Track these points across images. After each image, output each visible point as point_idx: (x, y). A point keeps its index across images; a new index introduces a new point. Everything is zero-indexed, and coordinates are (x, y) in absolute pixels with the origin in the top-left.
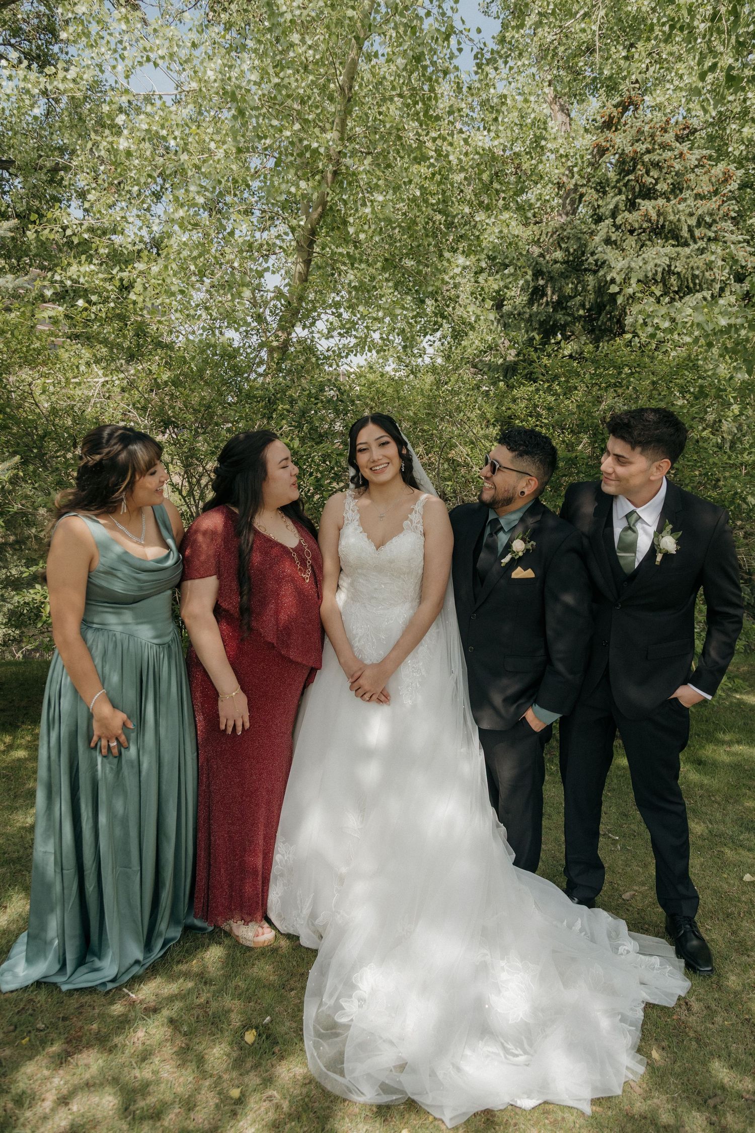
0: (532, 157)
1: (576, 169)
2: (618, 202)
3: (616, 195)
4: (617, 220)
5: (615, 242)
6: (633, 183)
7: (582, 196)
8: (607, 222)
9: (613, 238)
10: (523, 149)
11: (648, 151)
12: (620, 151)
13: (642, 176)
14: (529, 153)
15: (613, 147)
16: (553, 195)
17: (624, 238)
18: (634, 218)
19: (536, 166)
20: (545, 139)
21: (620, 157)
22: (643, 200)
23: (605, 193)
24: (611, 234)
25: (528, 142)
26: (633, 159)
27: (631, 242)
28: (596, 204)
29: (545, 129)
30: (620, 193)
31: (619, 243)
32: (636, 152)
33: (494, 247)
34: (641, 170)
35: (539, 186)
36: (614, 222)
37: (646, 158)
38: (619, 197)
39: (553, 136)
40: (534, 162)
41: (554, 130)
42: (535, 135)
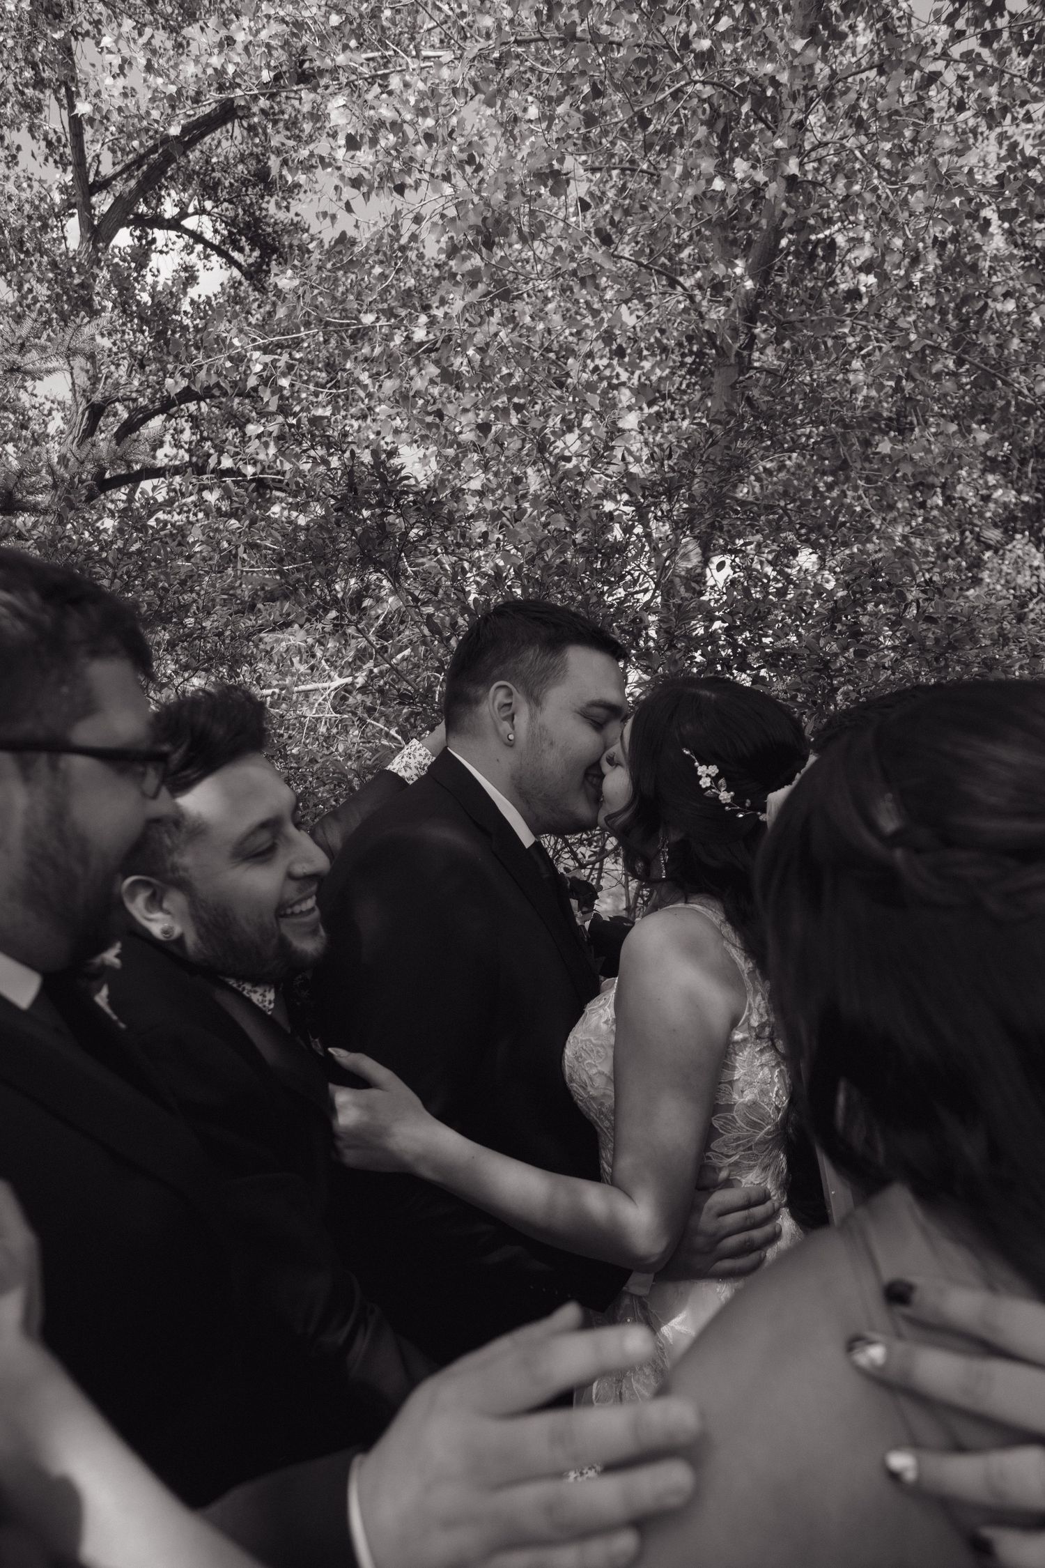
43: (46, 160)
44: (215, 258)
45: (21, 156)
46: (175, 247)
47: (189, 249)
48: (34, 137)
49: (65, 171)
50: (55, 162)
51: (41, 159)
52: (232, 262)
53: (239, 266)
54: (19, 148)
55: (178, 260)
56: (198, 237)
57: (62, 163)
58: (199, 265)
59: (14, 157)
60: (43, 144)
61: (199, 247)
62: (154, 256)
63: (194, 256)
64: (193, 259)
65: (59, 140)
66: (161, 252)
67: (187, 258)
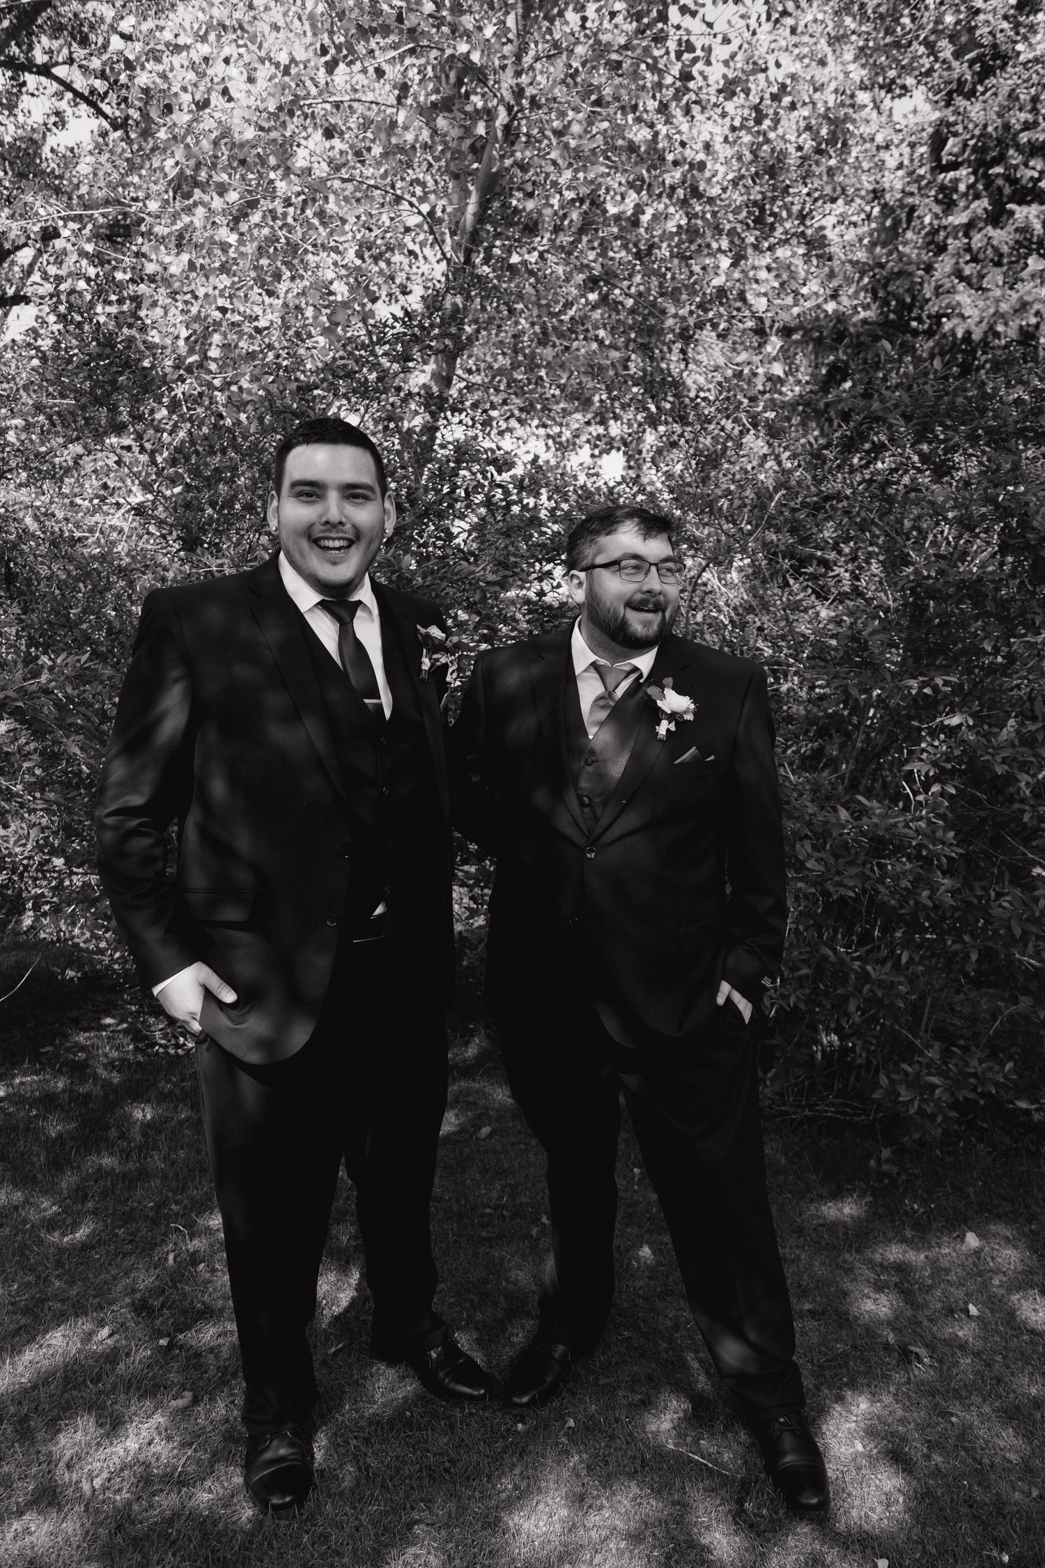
2: (974, 213)
3: (971, 203)
4: (974, 240)
6: (1000, 182)
7: (913, 209)
8: (953, 246)
9: (965, 273)
11: (1027, 126)
12: (977, 132)
13: (1016, 167)
17: (985, 271)
18: (1001, 237)
20: (854, 121)
21: (979, 140)
22: (1020, 204)
24: (962, 265)
26: (999, 141)
27: (995, 277)
30: (977, 197)
31: (975, 280)
32: (1007, 127)
34: (1015, 157)
37: (1024, 138)
38: (977, 203)
44: (84, 108)
46: (46, 92)
47: (59, 95)
52: (100, 112)
53: (106, 117)
55: (48, 104)
56: (68, 86)
58: (69, 111)
61: (69, 95)
62: (25, 97)
63: (65, 102)
64: (63, 105)
66: (33, 95)
67: (58, 104)
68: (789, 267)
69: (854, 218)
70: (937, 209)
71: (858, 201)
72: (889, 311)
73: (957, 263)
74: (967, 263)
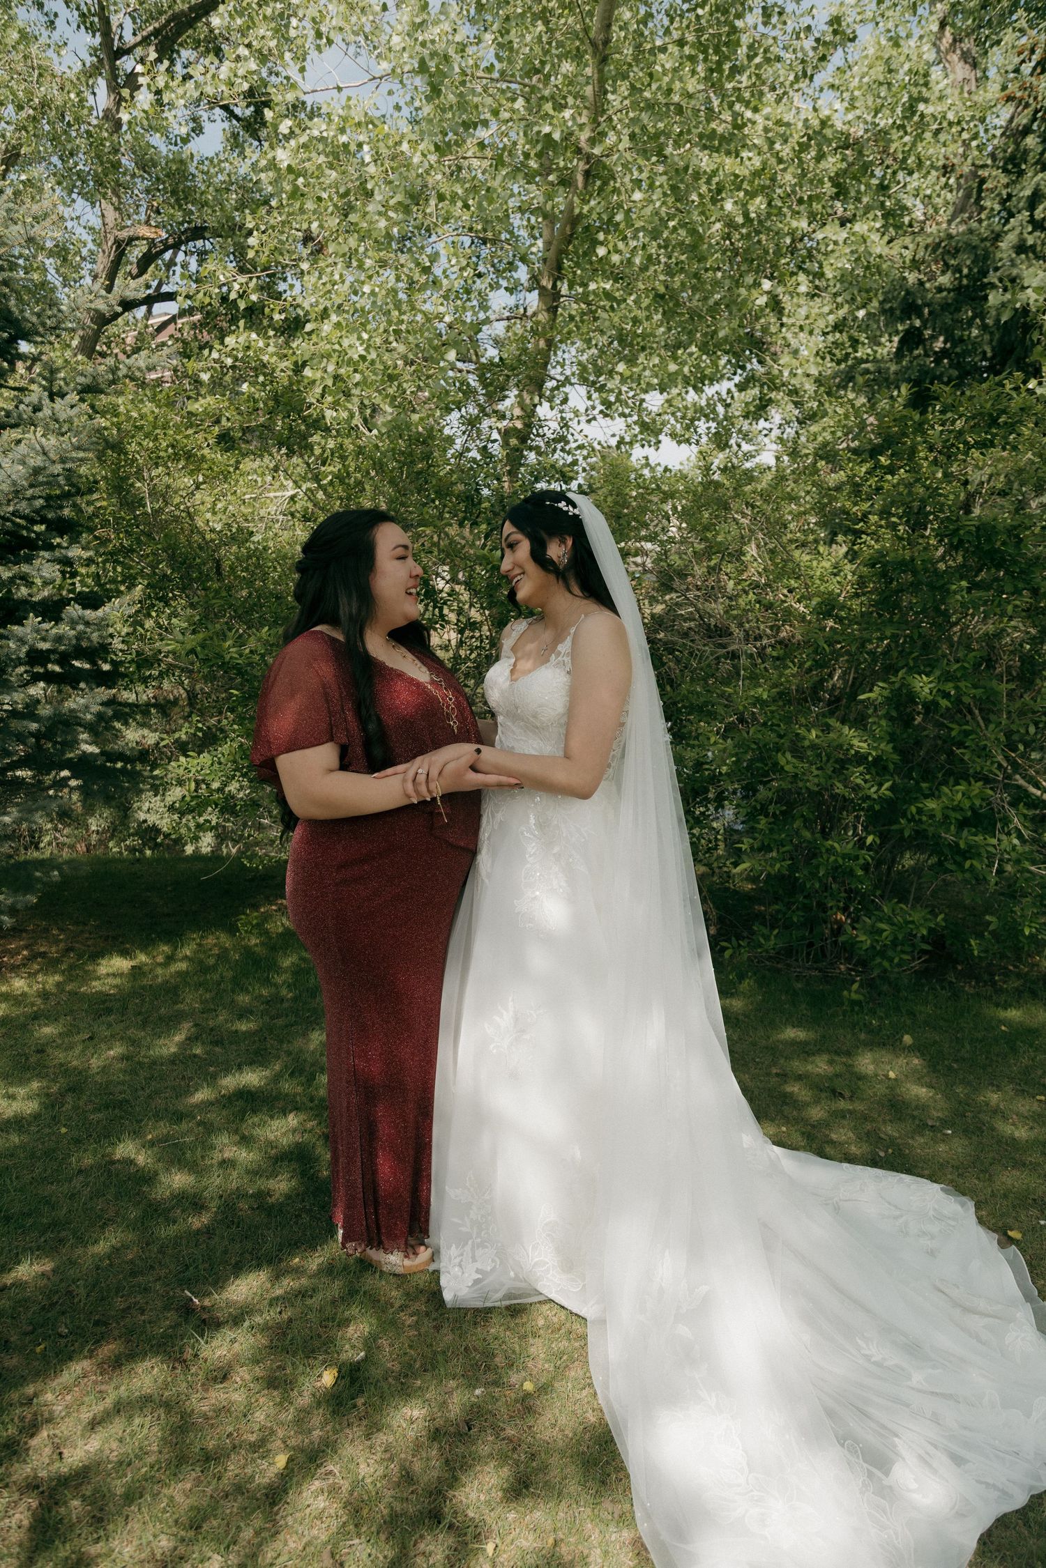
0: (906, 133)
1: (974, 143)
2: (1038, 185)
3: (1036, 174)
4: (1037, 212)
5: (1033, 247)
7: (983, 181)
8: (1019, 217)
9: (1030, 242)
10: (890, 121)
14: (903, 127)
15: (1035, 98)
16: (937, 188)
19: (914, 144)
23: (1021, 173)
24: (1026, 235)
25: (899, 110)
28: (1004, 192)
29: (926, 84)
33: (842, 276)
35: (916, 175)
36: (1032, 216)
39: (937, 94)
40: (907, 139)
41: (941, 86)
42: (910, 97)
43: (79, 27)
45: (58, 22)
48: (68, 7)
49: (94, 36)
50: (86, 28)
51: (75, 26)
54: (56, 15)
57: (92, 29)
59: (52, 23)
60: (76, 13)
65: (89, 10)
68: (865, 241)
69: (928, 192)
70: (1004, 180)
71: (934, 173)
72: (961, 276)
73: (1021, 233)
74: (1030, 233)
